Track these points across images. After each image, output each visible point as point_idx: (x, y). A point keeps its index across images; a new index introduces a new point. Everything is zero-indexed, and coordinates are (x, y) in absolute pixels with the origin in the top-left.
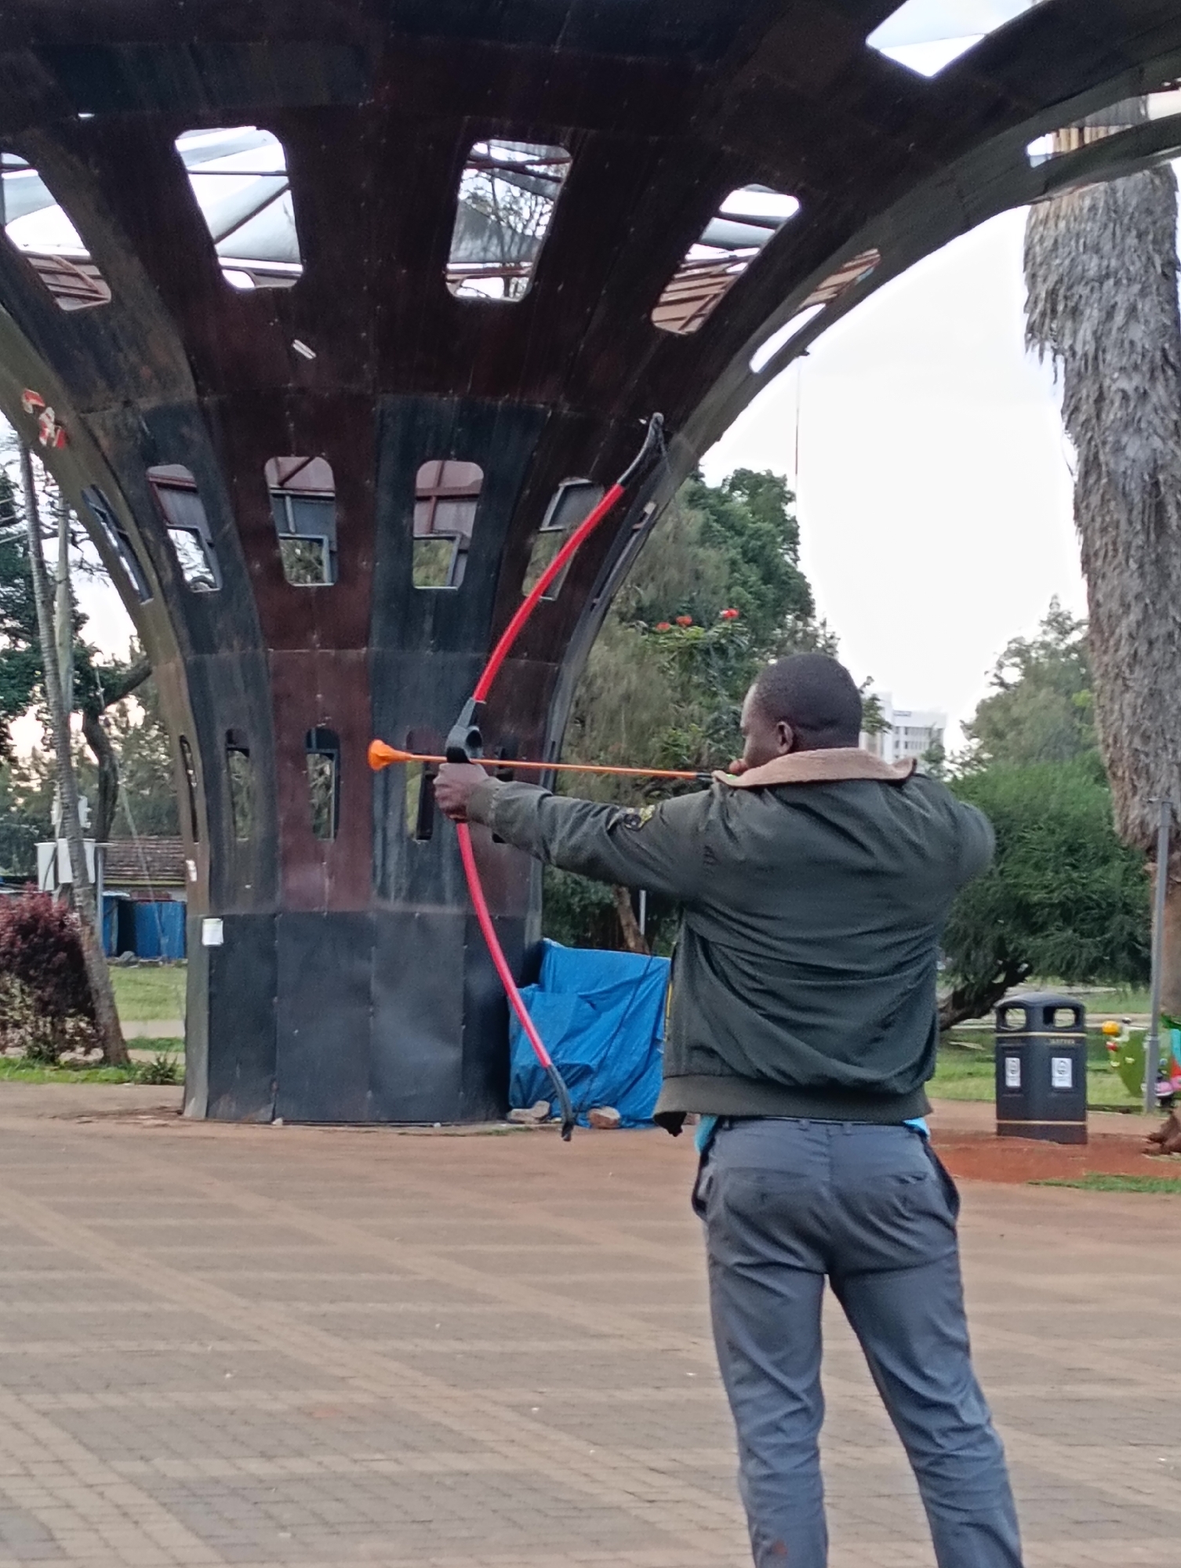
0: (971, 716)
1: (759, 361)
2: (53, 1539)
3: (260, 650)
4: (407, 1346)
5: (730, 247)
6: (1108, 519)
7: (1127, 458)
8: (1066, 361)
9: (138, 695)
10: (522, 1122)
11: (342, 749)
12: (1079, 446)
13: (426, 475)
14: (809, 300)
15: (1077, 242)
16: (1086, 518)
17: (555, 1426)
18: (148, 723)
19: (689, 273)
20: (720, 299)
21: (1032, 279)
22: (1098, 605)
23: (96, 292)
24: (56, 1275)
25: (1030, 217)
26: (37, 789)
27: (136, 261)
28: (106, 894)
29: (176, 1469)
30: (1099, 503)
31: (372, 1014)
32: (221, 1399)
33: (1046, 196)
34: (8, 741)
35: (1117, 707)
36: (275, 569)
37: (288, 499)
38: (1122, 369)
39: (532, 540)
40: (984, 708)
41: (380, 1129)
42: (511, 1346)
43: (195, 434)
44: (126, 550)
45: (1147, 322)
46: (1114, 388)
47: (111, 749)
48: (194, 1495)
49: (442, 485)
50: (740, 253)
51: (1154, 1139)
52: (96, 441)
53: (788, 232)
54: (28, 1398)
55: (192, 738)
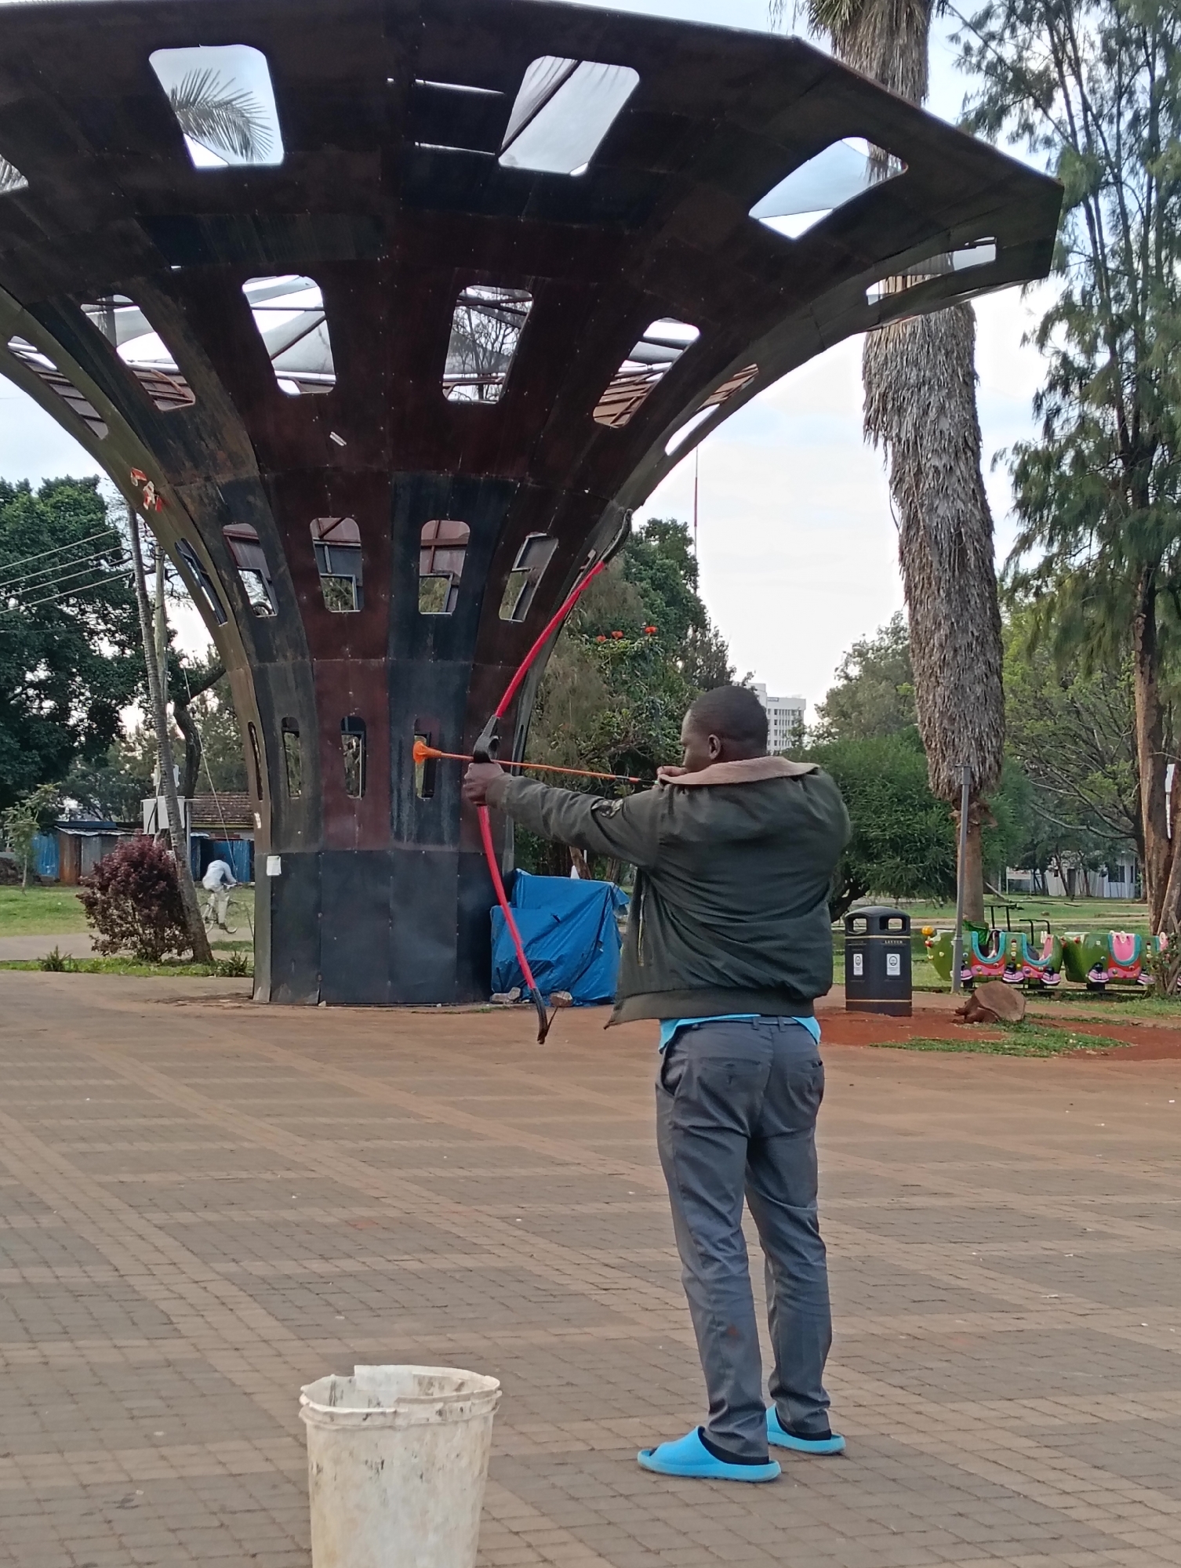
0: (822, 701)
1: (671, 447)
2: (171, 1323)
3: (307, 660)
4: (422, 1173)
5: (649, 362)
6: (924, 560)
7: (939, 516)
8: (894, 445)
9: (214, 689)
10: (501, 1003)
11: (368, 730)
12: (903, 508)
13: (428, 531)
14: (707, 402)
15: (902, 358)
17: (533, 1233)
18: (221, 709)
19: (618, 381)
20: (643, 400)
21: (869, 385)
22: (917, 623)
23: (183, 396)
24: (165, 1122)
25: (867, 340)
26: (140, 758)
27: (214, 374)
28: (192, 835)
29: (258, 1268)
30: (918, 548)
31: (391, 925)
32: (289, 1215)
33: (878, 326)
34: (120, 723)
35: (931, 697)
36: (318, 600)
37: (326, 547)
38: (935, 451)
39: (506, 578)
40: (833, 695)
41: (398, 1009)
42: (499, 1172)
43: (258, 501)
44: (204, 581)
45: (952, 417)
46: (928, 465)
47: (196, 728)
48: (274, 1289)
49: (439, 537)
50: (656, 367)
51: (959, 1012)
52: (185, 506)
53: (692, 352)
54: (148, 1216)
55: (258, 724)
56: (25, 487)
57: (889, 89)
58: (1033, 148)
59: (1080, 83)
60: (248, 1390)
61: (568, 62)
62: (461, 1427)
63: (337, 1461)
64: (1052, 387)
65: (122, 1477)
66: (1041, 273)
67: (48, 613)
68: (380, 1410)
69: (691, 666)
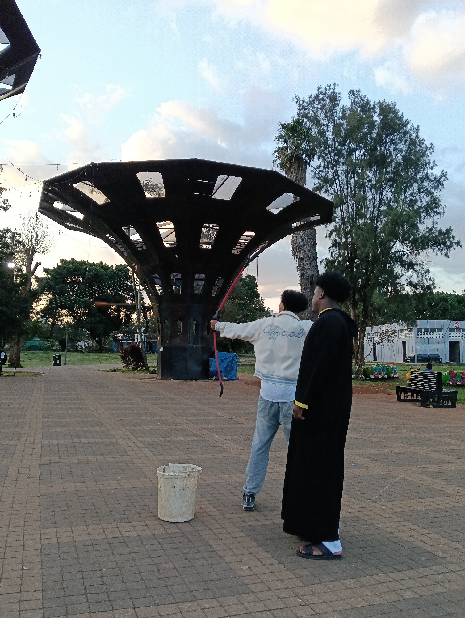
2: (126, 452)
3: (170, 304)
4: (188, 418)
5: (245, 240)
6: (305, 284)
7: (308, 274)
8: (298, 259)
9: (153, 310)
10: (211, 380)
11: (183, 319)
12: (300, 272)
13: (196, 276)
15: (300, 240)
16: (301, 283)
17: (211, 432)
18: (154, 315)
19: (238, 244)
20: (243, 249)
21: (293, 246)
23: (144, 247)
24: (133, 406)
27: (150, 242)
28: (146, 342)
29: (148, 440)
30: (304, 281)
31: (187, 362)
32: (157, 427)
33: (295, 233)
34: (132, 318)
36: (172, 291)
37: (174, 279)
38: (307, 260)
39: (213, 287)
42: (205, 418)
43: (159, 270)
45: (311, 253)
46: (306, 263)
47: (148, 319)
48: (151, 444)
49: (199, 278)
50: (247, 241)
52: (144, 271)
53: (254, 238)
54: (125, 427)
55: (159, 318)
56: (112, 266)
57: (297, 183)
58: (328, 195)
59: (339, 181)
60: (141, 468)
61: (226, 176)
62: (193, 478)
63: (164, 486)
64: (332, 246)
65: (109, 488)
66: (330, 222)
67: (116, 294)
68: (175, 474)
69: (256, 306)
